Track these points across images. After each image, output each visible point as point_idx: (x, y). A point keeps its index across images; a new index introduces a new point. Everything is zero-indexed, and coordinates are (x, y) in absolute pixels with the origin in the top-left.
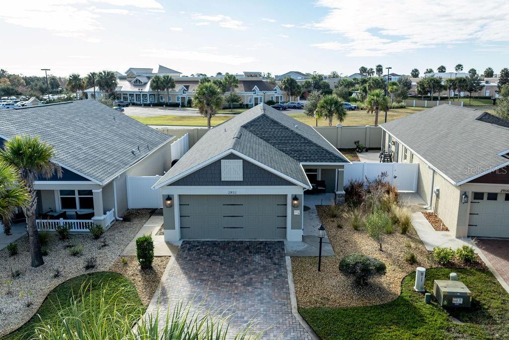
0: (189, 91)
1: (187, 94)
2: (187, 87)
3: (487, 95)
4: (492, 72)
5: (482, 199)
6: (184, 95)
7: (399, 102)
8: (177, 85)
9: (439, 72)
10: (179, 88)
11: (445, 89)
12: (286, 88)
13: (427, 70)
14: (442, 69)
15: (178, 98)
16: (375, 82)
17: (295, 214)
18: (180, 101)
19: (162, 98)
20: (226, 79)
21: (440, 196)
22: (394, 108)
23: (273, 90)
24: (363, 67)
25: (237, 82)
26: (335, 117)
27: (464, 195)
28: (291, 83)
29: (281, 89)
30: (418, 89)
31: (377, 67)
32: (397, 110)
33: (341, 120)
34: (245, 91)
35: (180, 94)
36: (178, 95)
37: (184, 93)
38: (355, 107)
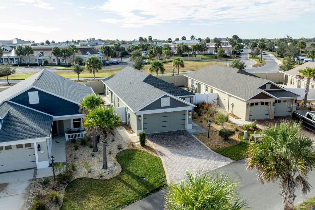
0: (44, 55)
1: (42, 57)
2: (42, 53)
3: (209, 53)
4: (209, 40)
5: (253, 105)
6: (40, 58)
7: (169, 59)
8: (34, 52)
9: (183, 40)
10: (36, 54)
11: (191, 51)
12: (105, 52)
13: (176, 39)
14: (184, 38)
15: (36, 61)
16: (158, 48)
17: (190, 118)
18: (38, 62)
19: (24, 60)
20: (70, 48)
21: (234, 105)
22: (167, 62)
23: (97, 53)
24: (141, 37)
25: (77, 50)
26: (159, 71)
27: (248, 104)
28: (108, 49)
29: (102, 52)
30: (177, 51)
31: (149, 37)
32: (169, 63)
33: (163, 73)
34: (83, 55)
35: (37, 57)
36: (36, 58)
37: (40, 57)
38: (148, 62)
